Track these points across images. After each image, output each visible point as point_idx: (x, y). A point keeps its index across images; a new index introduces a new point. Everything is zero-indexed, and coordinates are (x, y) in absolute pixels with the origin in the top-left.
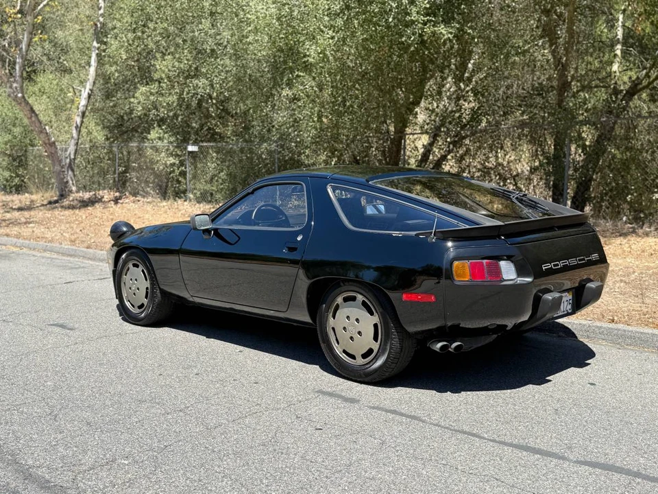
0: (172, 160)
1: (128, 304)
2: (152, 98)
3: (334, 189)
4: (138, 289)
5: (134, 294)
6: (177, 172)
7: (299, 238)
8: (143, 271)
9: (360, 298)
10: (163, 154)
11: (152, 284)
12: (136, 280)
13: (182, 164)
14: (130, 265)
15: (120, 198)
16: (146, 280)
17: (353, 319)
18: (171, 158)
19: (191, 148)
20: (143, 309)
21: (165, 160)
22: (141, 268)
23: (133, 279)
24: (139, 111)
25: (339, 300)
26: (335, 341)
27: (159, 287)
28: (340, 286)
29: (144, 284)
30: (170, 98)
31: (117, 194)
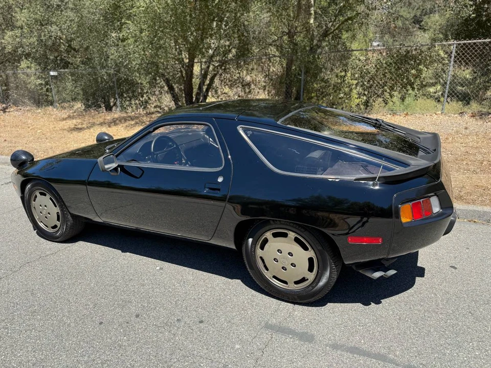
0: (39, 81)
1: (41, 225)
2: (18, 40)
3: (245, 131)
4: (49, 213)
5: (46, 217)
6: (45, 89)
7: (220, 180)
8: (51, 199)
9: (292, 235)
10: (32, 78)
11: (62, 210)
12: (46, 206)
13: (47, 83)
14: (38, 194)
15: (7, 108)
16: (56, 206)
17: (285, 253)
18: (39, 80)
19: (52, 73)
20: (57, 229)
21: (34, 82)
22: (48, 196)
23: (43, 206)
24: (9, 48)
25: (268, 235)
26: (264, 269)
27: (70, 213)
28: (271, 224)
29: (55, 210)
30: (31, 40)
31: (4, 105)
